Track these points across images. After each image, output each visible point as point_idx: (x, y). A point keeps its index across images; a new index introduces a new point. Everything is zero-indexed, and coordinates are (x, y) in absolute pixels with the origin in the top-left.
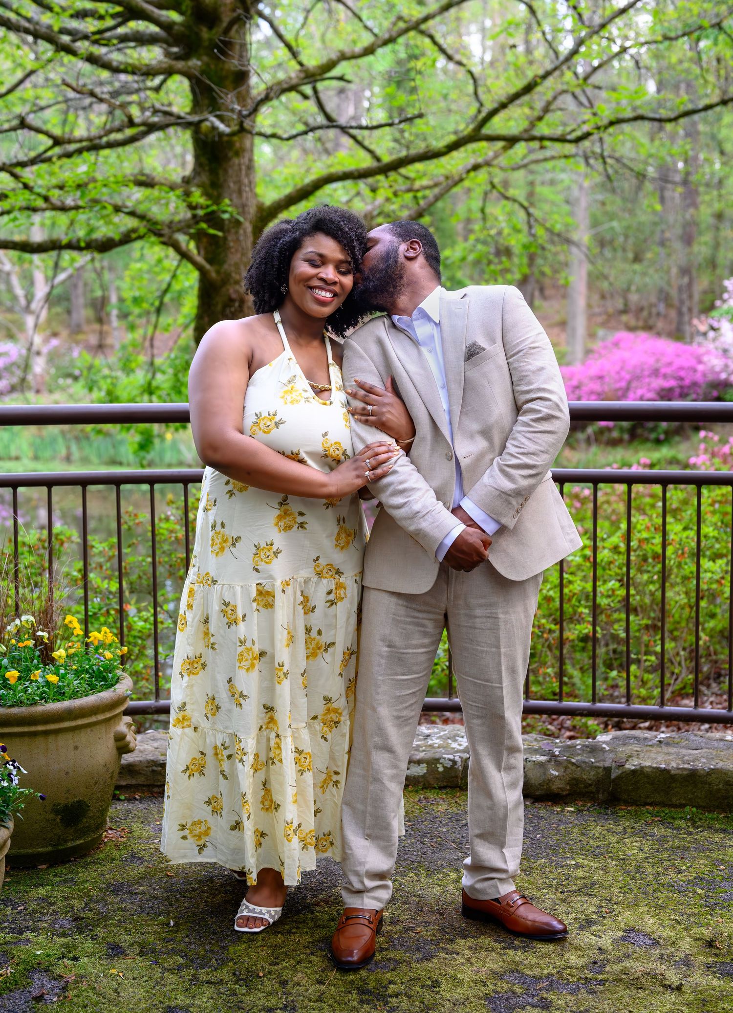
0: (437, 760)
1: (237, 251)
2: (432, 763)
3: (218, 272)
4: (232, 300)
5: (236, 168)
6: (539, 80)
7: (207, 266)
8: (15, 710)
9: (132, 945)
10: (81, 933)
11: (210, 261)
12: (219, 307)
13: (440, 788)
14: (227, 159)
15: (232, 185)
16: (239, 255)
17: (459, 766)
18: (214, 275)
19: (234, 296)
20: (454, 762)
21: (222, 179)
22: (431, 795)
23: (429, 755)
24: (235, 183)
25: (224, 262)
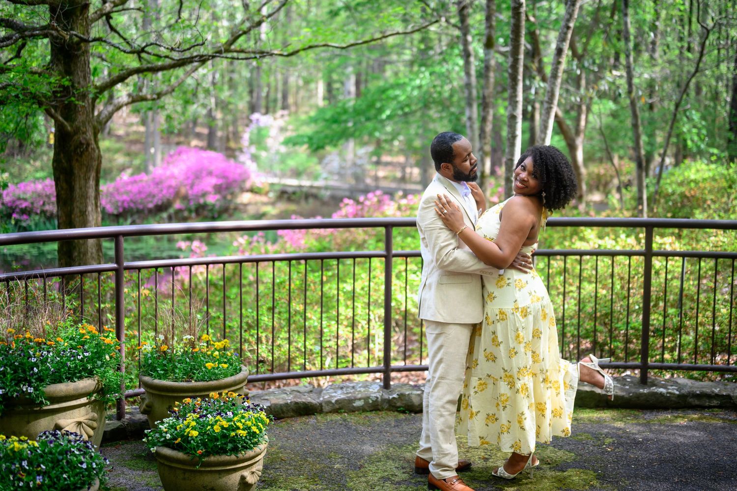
0: (369, 398)
1: (83, 113)
2: (366, 399)
3: (71, 126)
4: (81, 144)
5: (82, 62)
6: (264, 19)
7: (66, 123)
8: (211, 383)
9: (301, 488)
10: (272, 486)
11: (66, 119)
12: (72, 148)
13: (371, 411)
14: (78, 57)
15: (79, 73)
16: (85, 116)
17: (379, 399)
18: (69, 128)
19: (83, 141)
20: (377, 398)
21: (73, 69)
22: (368, 414)
23: (364, 396)
24: (81, 72)
25: (75, 120)
